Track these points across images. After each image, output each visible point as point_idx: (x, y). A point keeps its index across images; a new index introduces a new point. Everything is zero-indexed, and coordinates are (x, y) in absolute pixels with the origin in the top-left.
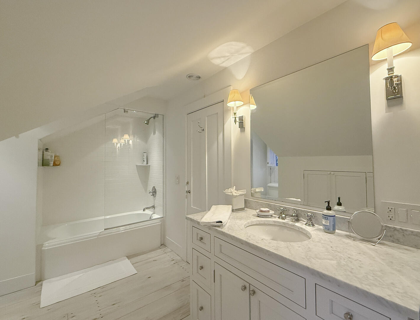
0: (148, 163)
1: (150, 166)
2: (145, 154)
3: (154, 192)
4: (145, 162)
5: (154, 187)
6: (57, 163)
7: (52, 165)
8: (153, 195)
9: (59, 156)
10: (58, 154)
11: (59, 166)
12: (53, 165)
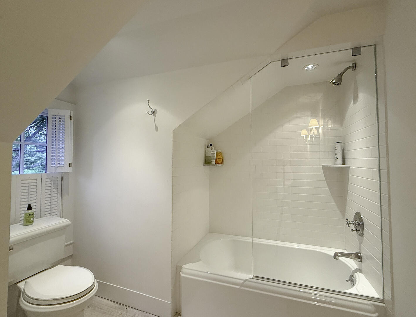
0: (346, 162)
1: (349, 167)
2: (339, 146)
3: (358, 224)
4: (340, 161)
5: (358, 214)
6: (220, 161)
7: (214, 163)
8: (357, 230)
9: (221, 153)
10: (220, 151)
11: (220, 165)
12: (216, 164)
